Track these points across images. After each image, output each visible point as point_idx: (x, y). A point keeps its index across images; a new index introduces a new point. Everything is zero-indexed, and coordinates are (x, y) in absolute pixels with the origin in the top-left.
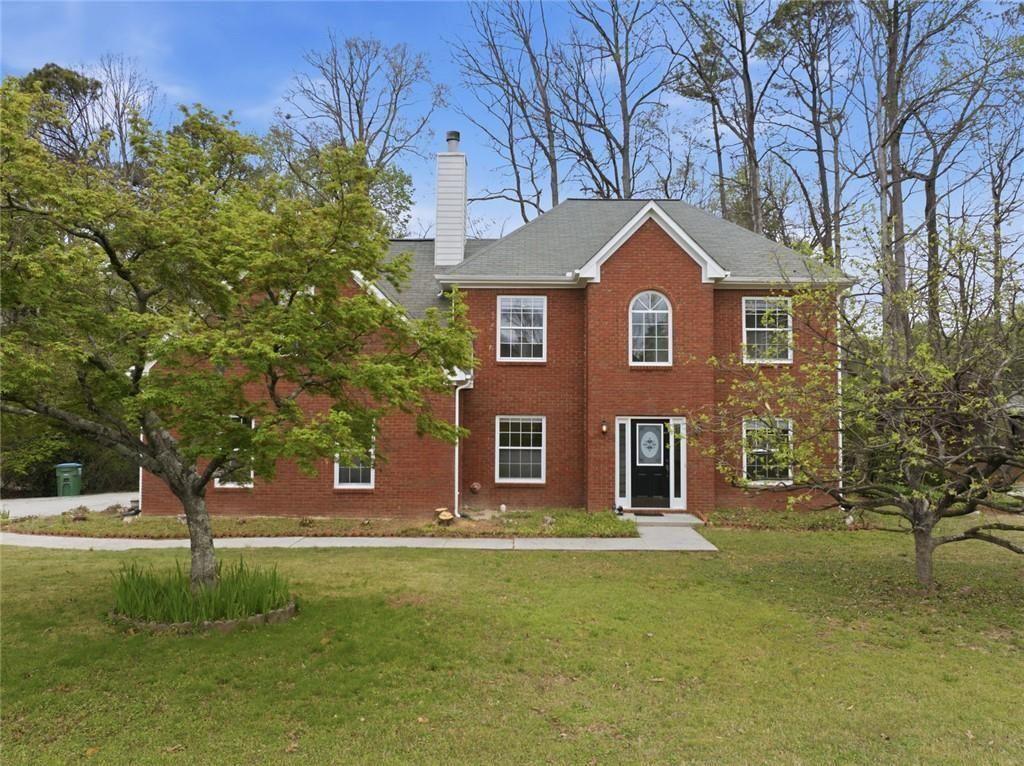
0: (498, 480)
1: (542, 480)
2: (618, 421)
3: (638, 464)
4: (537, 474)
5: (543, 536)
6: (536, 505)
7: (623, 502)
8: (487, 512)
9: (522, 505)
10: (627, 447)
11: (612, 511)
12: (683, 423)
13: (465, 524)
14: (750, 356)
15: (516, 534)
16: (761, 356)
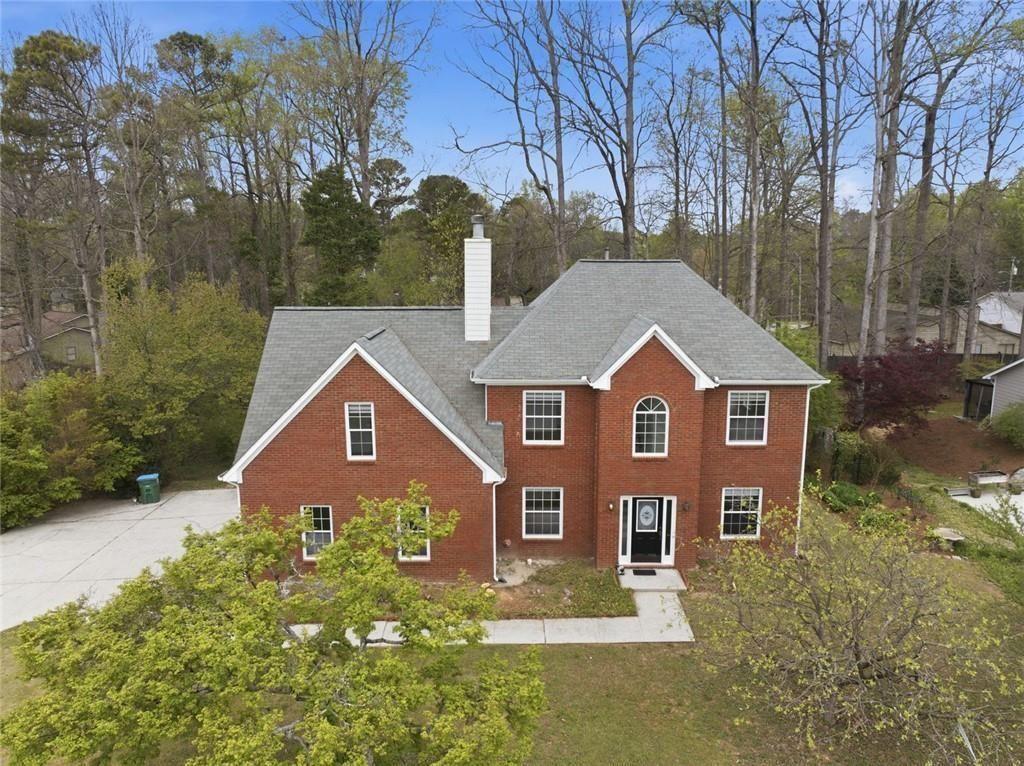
0: (525, 536)
1: (560, 536)
2: (622, 498)
3: (637, 531)
4: (556, 531)
5: (565, 616)
6: (555, 555)
7: (625, 560)
8: (518, 564)
9: (544, 555)
10: (630, 516)
11: (616, 571)
12: (674, 500)
13: (504, 596)
14: (732, 438)
15: (545, 615)
16: (741, 438)
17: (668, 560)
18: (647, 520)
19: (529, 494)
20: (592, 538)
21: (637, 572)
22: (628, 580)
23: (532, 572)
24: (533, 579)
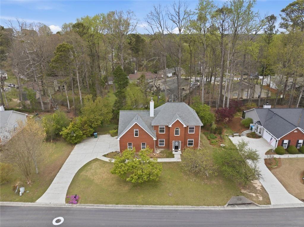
0: (159, 146)
1: (164, 146)
2: (173, 141)
3: (175, 145)
4: (164, 145)
5: (165, 158)
6: (163, 149)
7: (173, 149)
8: (158, 150)
9: (162, 149)
10: (174, 143)
11: (172, 151)
12: (181, 141)
13: (156, 155)
14: (189, 132)
15: (162, 158)
16: (191, 132)
17: (180, 149)
18: (177, 144)
19: (160, 140)
20: (169, 146)
21: (175, 151)
22: (174, 153)
23: (160, 151)
24: (160, 152)
